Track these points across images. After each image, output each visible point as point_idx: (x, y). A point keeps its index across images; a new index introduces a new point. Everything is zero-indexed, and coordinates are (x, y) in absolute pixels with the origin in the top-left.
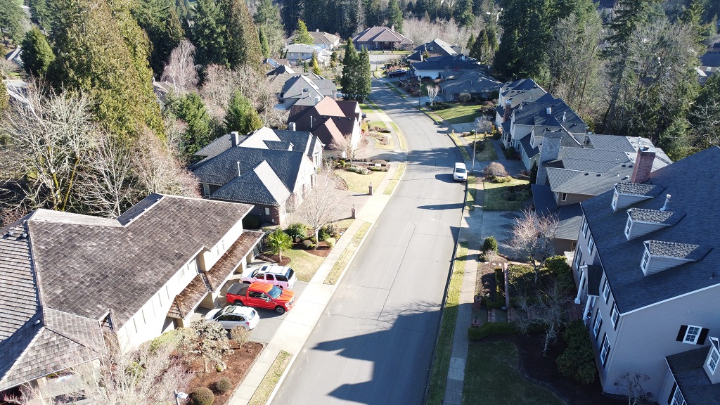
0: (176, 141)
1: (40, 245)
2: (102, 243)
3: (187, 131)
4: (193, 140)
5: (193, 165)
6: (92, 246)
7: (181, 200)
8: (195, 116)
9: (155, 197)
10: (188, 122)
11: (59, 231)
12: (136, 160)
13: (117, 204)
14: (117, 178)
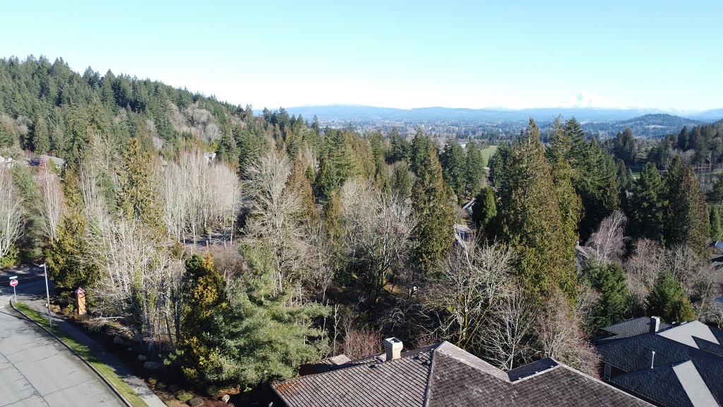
0: (585, 310)
1: (437, 375)
2: (488, 392)
3: (600, 301)
4: (604, 313)
5: (597, 337)
6: (478, 392)
7: (576, 375)
8: (612, 288)
9: (550, 363)
10: (604, 292)
11: (455, 368)
12: (541, 319)
13: (511, 357)
14: (518, 331)
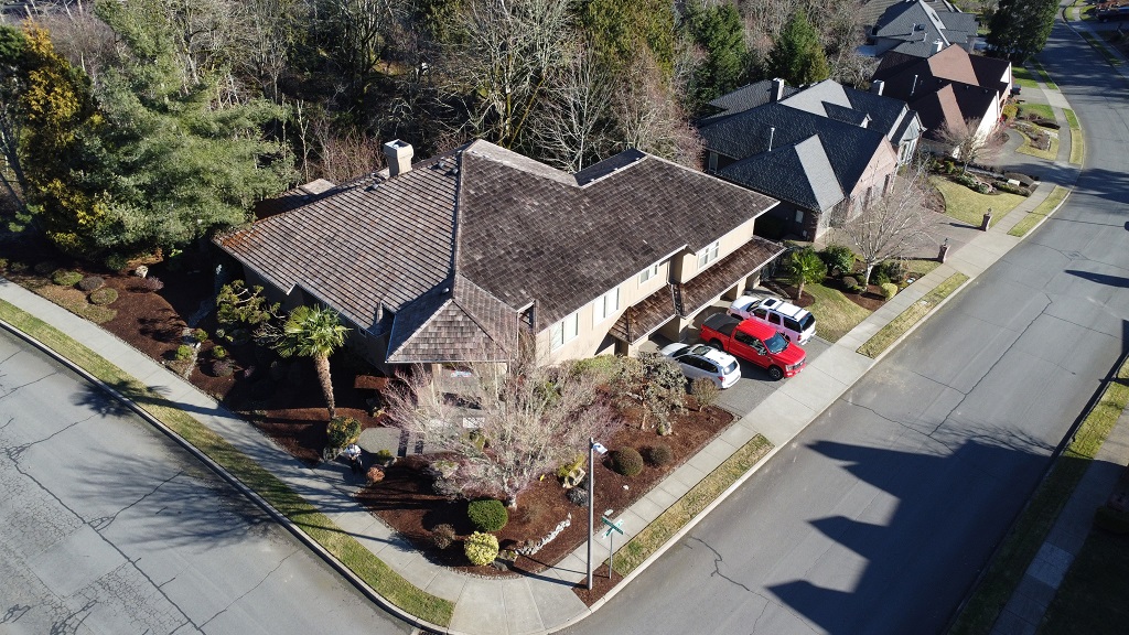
0: (685, 77)
1: (470, 188)
2: (547, 204)
3: (705, 64)
4: (711, 82)
5: (701, 117)
6: (533, 205)
7: (671, 167)
8: (723, 43)
9: (634, 154)
10: (711, 50)
11: (496, 174)
12: (620, 95)
13: (580, 153)
14: (587, 115)
